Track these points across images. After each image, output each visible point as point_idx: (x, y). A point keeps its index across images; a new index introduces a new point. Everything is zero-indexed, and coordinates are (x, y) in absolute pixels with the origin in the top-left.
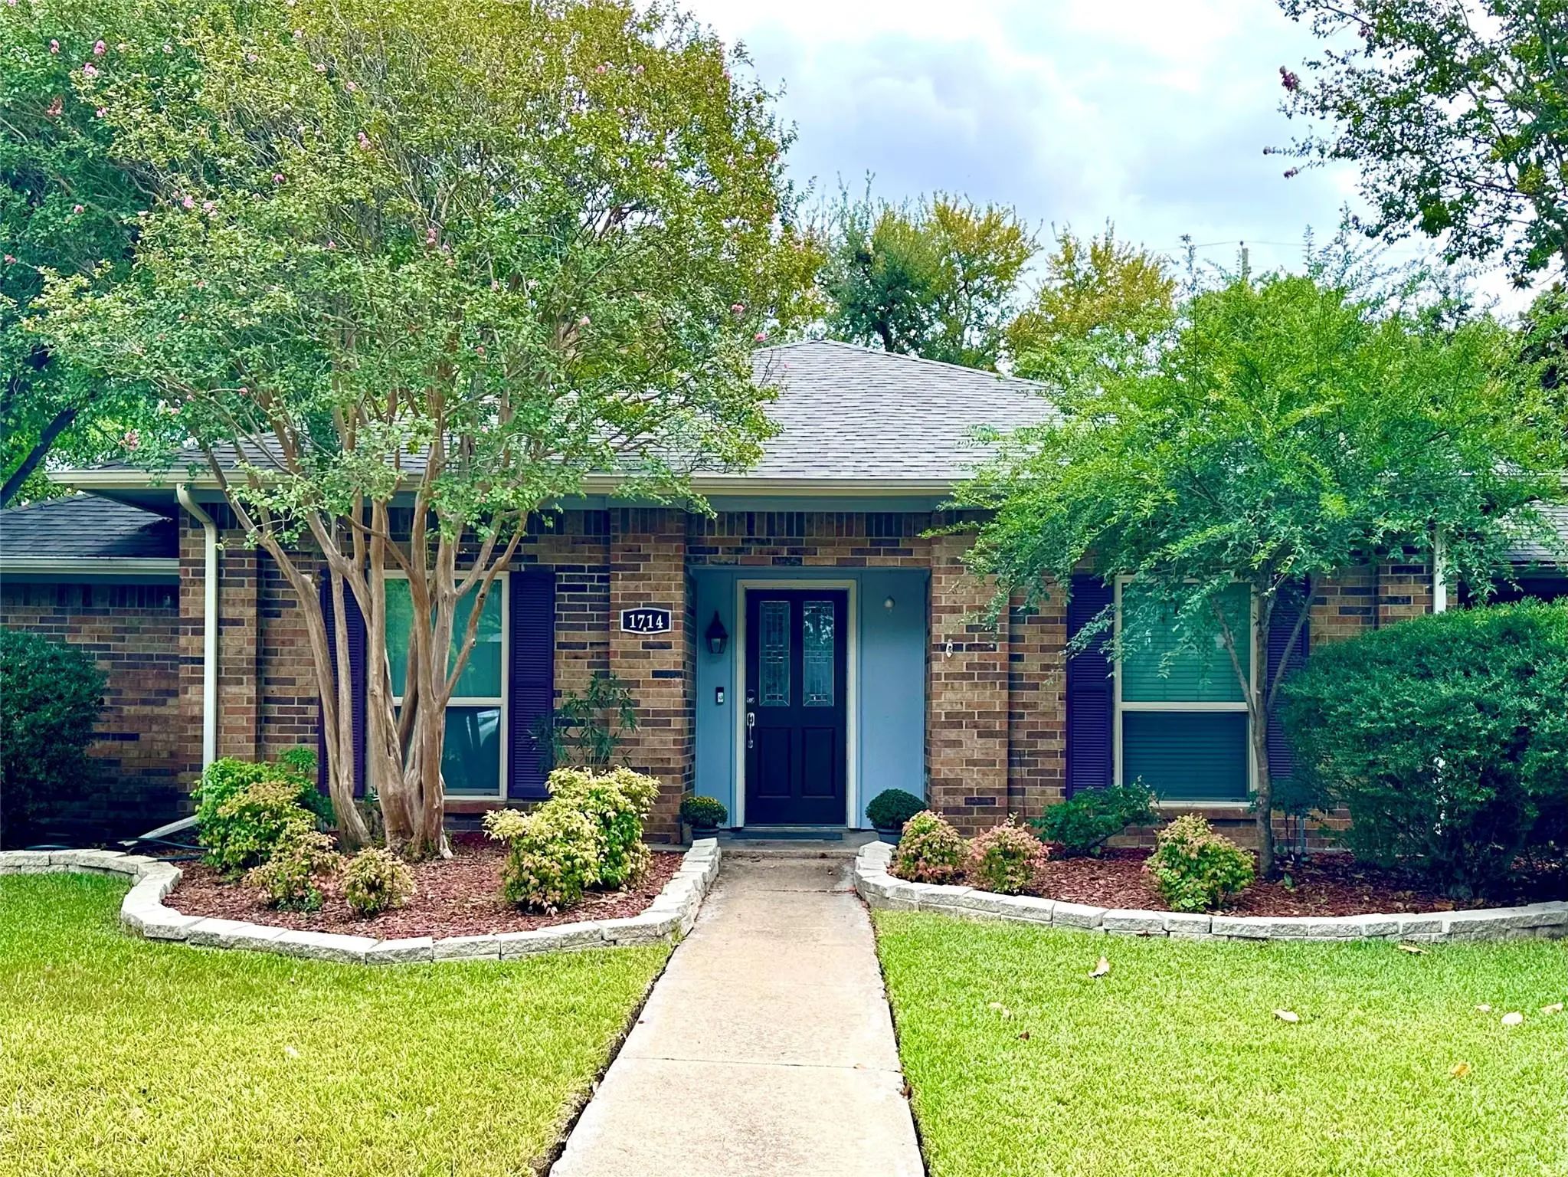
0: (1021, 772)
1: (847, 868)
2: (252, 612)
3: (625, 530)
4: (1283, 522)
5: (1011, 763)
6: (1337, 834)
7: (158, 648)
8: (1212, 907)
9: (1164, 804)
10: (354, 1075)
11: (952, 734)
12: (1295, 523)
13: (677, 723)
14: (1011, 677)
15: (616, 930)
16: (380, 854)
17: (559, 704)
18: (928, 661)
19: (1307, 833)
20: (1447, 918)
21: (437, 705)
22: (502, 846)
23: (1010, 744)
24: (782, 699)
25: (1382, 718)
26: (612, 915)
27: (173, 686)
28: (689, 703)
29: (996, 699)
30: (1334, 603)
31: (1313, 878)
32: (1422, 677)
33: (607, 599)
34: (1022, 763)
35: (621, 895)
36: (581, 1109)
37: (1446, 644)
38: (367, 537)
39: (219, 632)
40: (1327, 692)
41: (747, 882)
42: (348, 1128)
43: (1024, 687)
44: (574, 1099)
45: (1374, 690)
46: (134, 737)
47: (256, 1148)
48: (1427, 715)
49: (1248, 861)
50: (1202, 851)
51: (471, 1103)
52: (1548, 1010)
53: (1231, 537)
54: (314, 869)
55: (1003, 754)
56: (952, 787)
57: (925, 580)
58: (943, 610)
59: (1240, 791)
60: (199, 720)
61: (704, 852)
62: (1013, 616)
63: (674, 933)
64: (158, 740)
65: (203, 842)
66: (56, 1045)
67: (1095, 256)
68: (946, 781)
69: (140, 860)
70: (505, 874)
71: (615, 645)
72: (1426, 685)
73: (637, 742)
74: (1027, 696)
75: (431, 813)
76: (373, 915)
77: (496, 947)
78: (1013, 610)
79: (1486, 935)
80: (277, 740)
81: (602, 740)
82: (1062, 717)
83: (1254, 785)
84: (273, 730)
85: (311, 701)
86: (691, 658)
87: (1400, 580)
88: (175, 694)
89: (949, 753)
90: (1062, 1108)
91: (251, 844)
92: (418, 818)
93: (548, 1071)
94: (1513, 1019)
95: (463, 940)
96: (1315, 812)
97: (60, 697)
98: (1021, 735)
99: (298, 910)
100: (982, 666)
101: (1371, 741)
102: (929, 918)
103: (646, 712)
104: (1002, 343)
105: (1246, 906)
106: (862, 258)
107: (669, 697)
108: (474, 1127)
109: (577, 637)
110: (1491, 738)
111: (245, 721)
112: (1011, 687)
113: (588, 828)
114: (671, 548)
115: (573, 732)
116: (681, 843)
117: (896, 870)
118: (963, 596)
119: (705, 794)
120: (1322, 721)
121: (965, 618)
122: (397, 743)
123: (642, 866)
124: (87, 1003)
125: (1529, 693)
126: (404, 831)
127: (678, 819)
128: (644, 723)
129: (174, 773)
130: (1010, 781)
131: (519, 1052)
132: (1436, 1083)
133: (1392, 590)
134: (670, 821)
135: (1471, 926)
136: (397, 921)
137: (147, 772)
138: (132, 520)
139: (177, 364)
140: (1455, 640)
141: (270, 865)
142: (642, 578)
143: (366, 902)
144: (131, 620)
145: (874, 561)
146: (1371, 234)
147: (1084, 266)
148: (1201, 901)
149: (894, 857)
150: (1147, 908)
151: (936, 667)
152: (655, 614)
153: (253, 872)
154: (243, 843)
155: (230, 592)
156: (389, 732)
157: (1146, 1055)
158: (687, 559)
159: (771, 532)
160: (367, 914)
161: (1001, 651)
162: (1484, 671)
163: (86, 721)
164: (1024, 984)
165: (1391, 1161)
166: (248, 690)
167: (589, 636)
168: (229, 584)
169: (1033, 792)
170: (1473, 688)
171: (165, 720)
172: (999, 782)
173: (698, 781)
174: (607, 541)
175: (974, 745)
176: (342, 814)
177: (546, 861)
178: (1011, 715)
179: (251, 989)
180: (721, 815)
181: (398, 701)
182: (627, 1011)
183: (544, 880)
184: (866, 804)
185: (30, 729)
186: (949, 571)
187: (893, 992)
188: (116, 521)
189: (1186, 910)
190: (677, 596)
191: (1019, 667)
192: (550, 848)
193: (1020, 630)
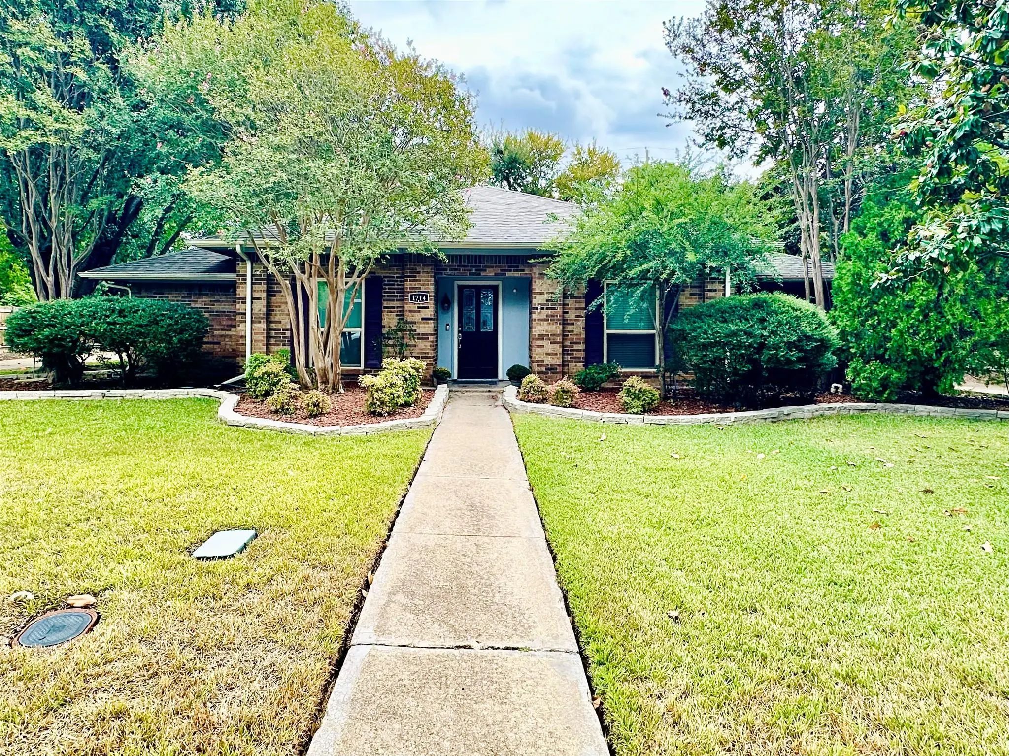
0: (568, 358)
1: (499, 396)
2: (264, 295)
3: (411, 262)
4: (671, 263)
5: (563, 354)
6: (689, 381)
7: (227, 308)
8: (644, 412)
9: (624, 370)
10: (315, 482)
11: (540, 343)
12: (676, 263)
13: (431, 338)
14: (564, 320)
15: (411, 423)
16: (317, 393)
17: (385, 331)
18: (531, 313)
19: (677, 381)
20: (733, 415)
21: (338, 332)
22: (365, 389)
23: (563, 347)
24: (472, 328)
25: (708, 338)
26: (409, 417)
27: (233, 323)
28: (436, 330)
29: (557, 329)
30: (688, 291)
31: (681, 399)
32: (723, 322)
33: (403, 289)
34: (568, 354)
35: (412, 409)
36: (404, 497)
37: (733, 309)
38: (311, 266)
39: (252, 303)
40: (687, 328)
41: (460, 402)
42: (316, 505)
43: (568, 324)
44: (402, 493)
45: (706, 327)
46: (218, 343)
47: (281, 512)
48: (726, 337)
49: (657, 393)
50: (640, 390)
51: (362, 494)
52: (774, 452)
53: (652, 268)
54: (291, 397)
55: (561, 350)
56: (540, 363)
57: (529, 282)
58: (537, 293)
59: (652, 364)
60: (244, 337)
61: (442, 390)
62: (565, 296)
63: (434, 424)
64: (228, 344)
65: (248, 386)
66: (198, 470)
67: (590, 152)
68: (538, 361)
69: (223, 393)
70: (367, 400)
71: (407, 307)
72: (725, 325)
73: (415, 346)
74: (570, 328)
75: (336, 374)
76: (315, 416)
77: (365, 430)
78: (564, 294)
79: (747, 422)
80: (274, 345)
81: (402, 345)
82: (583, 336)
83: (657, 363)
84: (273, 341)
85: (287, 330)
86: (436, 312)
87: (713, 283)
88: (235, 326)
89: (539, 350)
90: (593, 496)
91: (267, 387)
92: (331, 376)
93: (391, 481)
94: (761, 456)
95: (352, 427)
96: (680, 373)
97: (191, 329)
98: (568, 343)
99: (286, 414)
100: (552, 316)
101: (705, 347)
102: (533, 416)
103: (419, 334)
104: (554, 185)
105: (656, 411)
106: (500, 152)
107: (428, 328)
108: (364, 504)
109: (391, 304)
110: (751, 345)
111: (262, 337)
112: (564, 324)
113: (399, 382)
114: (429, 269)
115: (391, 342)
116: (433, 386)
117: (520, 397)
118: (544, 288)
119: (442, 366)
120: (685, 339)
121: (546, 297)
122: (322, 348)
123: (420, 397)
124: (207, 452)
125: (764, 328)
126: (325, 382)
127: (431, 376)
128: (418, 339)
129: (235, 357)
130: (563, 361)
131: (378, 474)
132: (734, 483)
133: (710, 287)
134: (428, 377)
135: (742, 419)
136: (324, 419)
137: (224, 357)
138: (216, 259)
139: (239, 201)
140: (736, 308)
141: (275, 396)
142: (417, 281)
143: (313, 411)
144: (217, 297)
145: (508, 274)
146: (700, 147)
147: (585, 156)
148: (639, 409)
149: (518, 392)
150: (618, 412)
151: (534, 316)
152: (423, 295)
153: (269, 399)
154: (263, 387)
155: (256, 287)
156: (319, 343)
157: (623, 472)
158: (435, 274)
159: (468, 262)
160: (312, 416)
161: (560, 310)
162: (747, 319)
163: (202, 338)
164: (573, 444)
165: (720, 515)
166: (263, 325)
167: (396, 304)
168: (255, 284)
169: (572, 365)
170: (743, 326)
171: (230, 337)
172: (559, 362)
173: (439, 361)
174: (403, 266)
175: (549, 347)
176: (301, 375)
177: (383, 395)
178: (564, 335)
179: (271, 447)
180: (450, 375)
181: (322, 330)
182: (419, 456)
183: (383, 403)
184: (506, 371)
185: (180, 341)
186: (539, 278)
187: (522, 448)
188: (210, 259)
189: (634, 413)
190: (432, 288)
191: (566, 316)
192: (385, 390)
193: (567, 301)
